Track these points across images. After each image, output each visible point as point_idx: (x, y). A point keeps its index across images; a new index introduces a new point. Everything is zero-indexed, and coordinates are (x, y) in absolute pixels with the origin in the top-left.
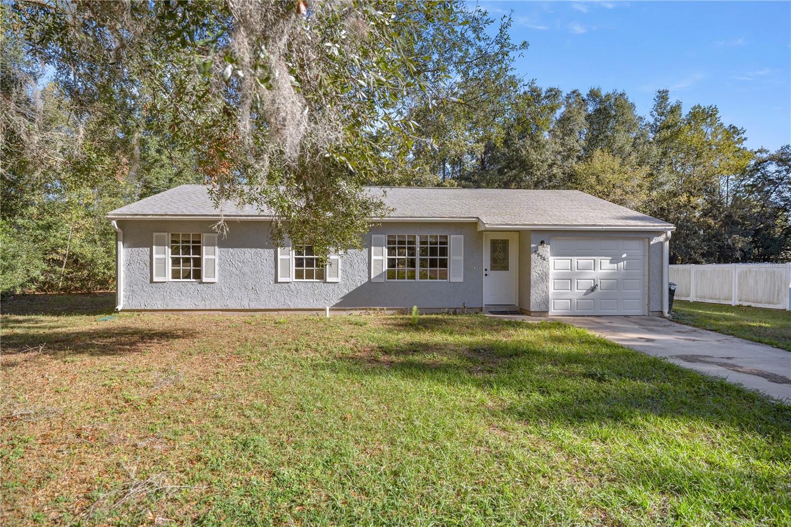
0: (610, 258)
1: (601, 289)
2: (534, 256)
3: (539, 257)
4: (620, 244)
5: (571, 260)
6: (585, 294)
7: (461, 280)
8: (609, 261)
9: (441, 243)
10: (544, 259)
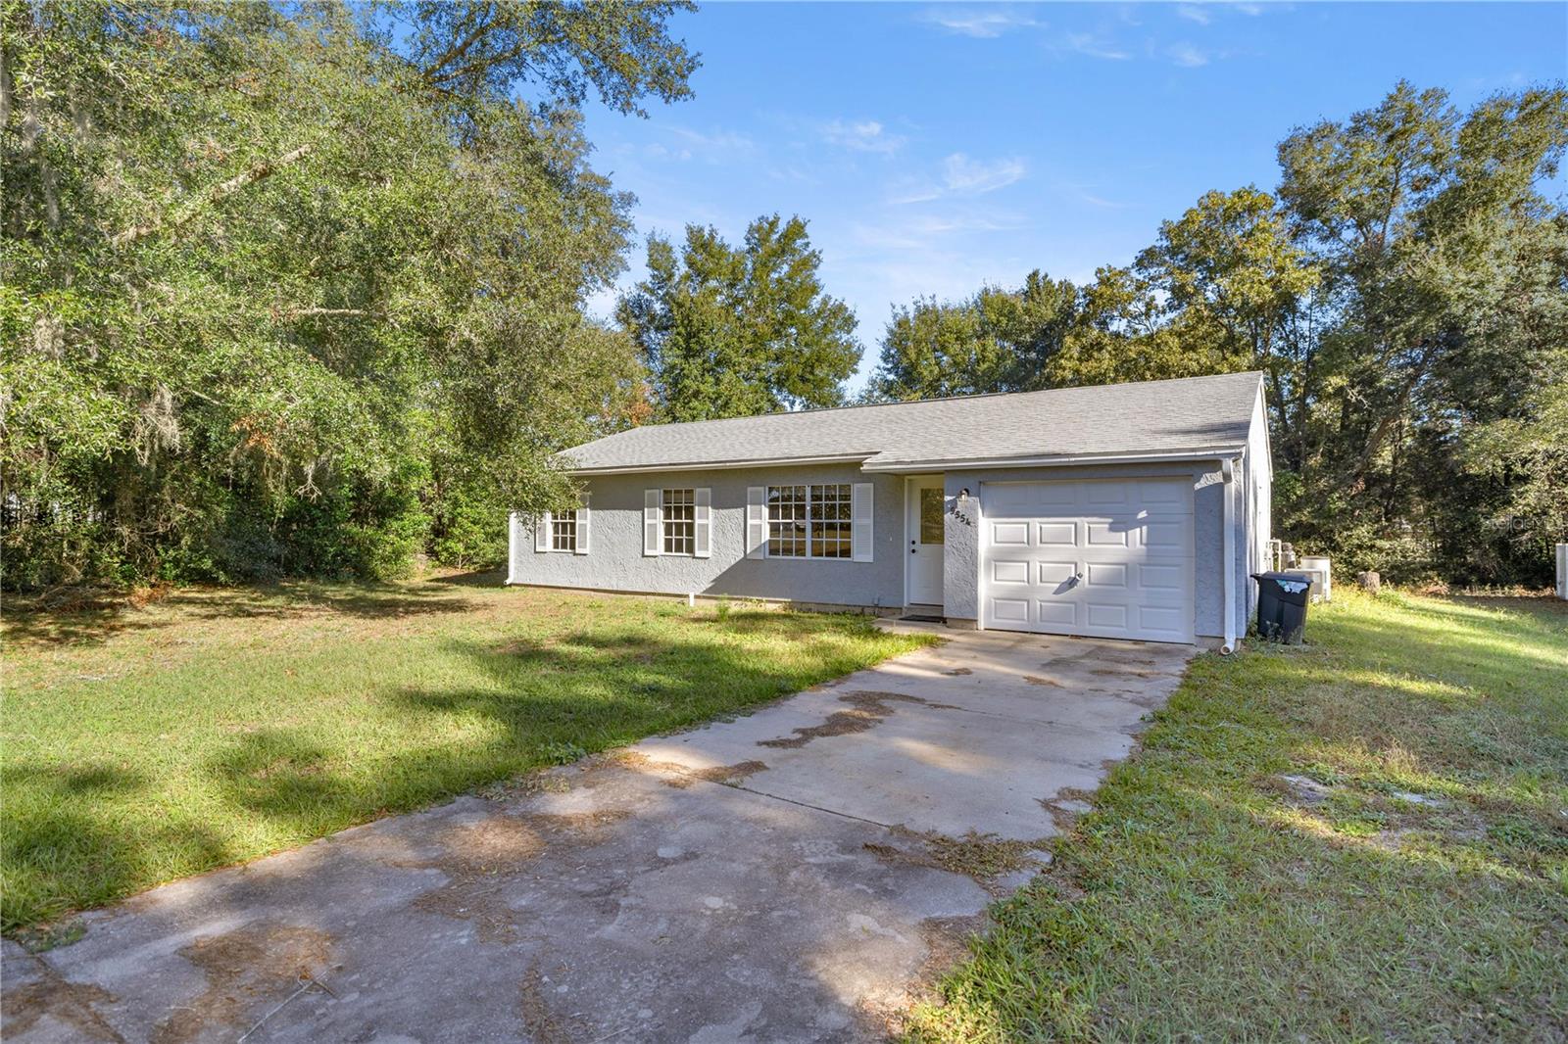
0: (1110, 520)
1: (1090, 583)
2: (948, 517)
3: (959, 519)
4: (1131, 490)
5: (1028, 524)
6: (1057, 592)
7: (869, 558)
8: (1107, 526)
9: (842, 498)
10: (968, 523)
